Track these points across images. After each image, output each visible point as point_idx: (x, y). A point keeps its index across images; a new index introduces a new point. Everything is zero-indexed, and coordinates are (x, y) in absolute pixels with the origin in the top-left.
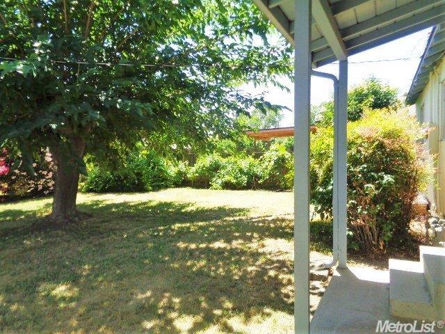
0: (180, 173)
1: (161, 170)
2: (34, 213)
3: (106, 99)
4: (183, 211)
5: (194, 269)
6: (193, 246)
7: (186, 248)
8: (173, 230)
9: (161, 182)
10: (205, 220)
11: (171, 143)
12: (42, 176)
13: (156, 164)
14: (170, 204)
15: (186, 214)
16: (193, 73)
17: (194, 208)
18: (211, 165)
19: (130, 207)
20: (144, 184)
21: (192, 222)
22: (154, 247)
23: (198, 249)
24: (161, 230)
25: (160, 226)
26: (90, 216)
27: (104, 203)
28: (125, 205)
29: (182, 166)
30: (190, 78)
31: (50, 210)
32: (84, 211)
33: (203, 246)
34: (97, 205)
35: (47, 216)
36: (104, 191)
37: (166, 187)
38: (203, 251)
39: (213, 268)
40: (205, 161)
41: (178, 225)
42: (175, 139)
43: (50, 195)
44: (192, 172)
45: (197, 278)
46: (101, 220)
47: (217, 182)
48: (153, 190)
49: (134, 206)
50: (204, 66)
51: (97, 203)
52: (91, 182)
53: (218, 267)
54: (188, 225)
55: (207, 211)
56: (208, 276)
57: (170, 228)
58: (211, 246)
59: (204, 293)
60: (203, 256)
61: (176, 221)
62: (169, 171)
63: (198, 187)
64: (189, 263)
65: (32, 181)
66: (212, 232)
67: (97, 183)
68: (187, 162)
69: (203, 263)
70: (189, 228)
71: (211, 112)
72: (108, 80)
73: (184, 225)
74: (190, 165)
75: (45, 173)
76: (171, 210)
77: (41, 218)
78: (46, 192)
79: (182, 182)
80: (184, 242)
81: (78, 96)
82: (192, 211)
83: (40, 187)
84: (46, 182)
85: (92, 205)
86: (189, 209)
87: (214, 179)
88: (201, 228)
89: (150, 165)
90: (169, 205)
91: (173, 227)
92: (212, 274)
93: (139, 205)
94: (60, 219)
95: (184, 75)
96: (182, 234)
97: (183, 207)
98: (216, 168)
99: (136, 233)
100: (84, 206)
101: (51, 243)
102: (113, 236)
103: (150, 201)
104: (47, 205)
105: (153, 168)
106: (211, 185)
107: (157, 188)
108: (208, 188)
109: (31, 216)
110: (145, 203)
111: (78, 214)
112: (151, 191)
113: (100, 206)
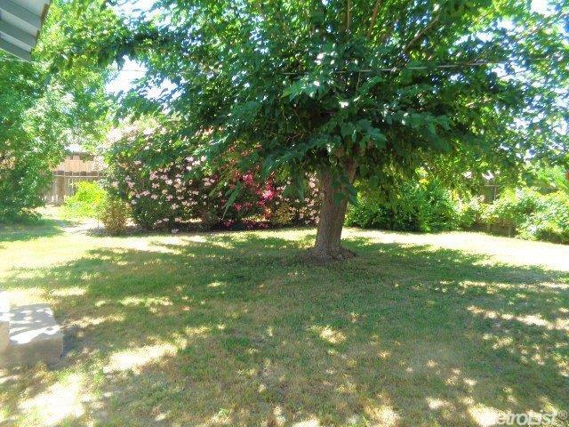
0: (470, 212)
1: (444, 206)
2: (296, 244)
3: (389, 114)
4: (474, 264)
5: (495, 347)
6: (492, 315)
7: (482, 315)
8: (461, 288)
9: (442, 221)
10: (509, 282)
11: (465, 170)
12: (305, 204)
13: (438, 198)
14: (455, 252)
15: (479, 268)
16: (509, 70)
17: (492, 263)
18: (520, 204)
19: (402, 250)
20: (420, 223)
21: (489, 281)
22: (436, 306)
23: (499, 319)
24: (444, 286)
25: (443, 280)
26: (355, 255)
27: (370, 241)
28: (395, 246)
29: (475, 203)
30: (503, 79)
31: (313, 242)
32: (347, 247)
33: (508, 317)
34: (362, 243)
35: (308, 249)
36: (369, 227)
37: (450, 229)
38: (507, 324)
39: (524, 352)
40: (512, 197)
41: (468, 283)
42: (471, 165)
43: (312, 225)
44: (489, 212)
45: (498, 360)
46: (367, 261)
47: (529, 228)
48: (431, 232)
49: (407, 249)
50: (531, 60)
51: (361, 240)
52: (356, 215)
53: (533, 352)
54: (483, 284)
55: (511, 269)
56: (517, 361)
57: (456, 285)
58: (520, 319)
59: (511, 383)
60: (507, 331)
61: (464, 276)
62: (455, 208)
63: (497, 233)
64: (486, 337)
65: (294, 209)
66: (522, 300)
67: (362, 216)
68: (482, 198)
69: (508, 341)
70: (484, 289)
71: (532, 127)
72: (391, 89)
73: (476, 284)
74: (486, 201)
75: (307, 200)
76: (457, 261)
77: (303, 251)
78: (307, 222)
79: (473, 224)
80: (478, 306)
81: (356, 112)
82: (488, 266)
83: (302, 216)
84: (308, 211)
85: (356, 242)
86: (484, 263)
87: (524, 225)
88: (503, 291)
89: (429, 198)
90: (454, 254)
91: (461, 284)
92: (524, 359)
93: (413, 248)
94: (324, 255)
95: (494, 75)
96: (475, 296)
97: (474, 259)
98: (529, 209)
99: (410, 284)
100: (347, 242)
101: (314, 280)
102: (382, 283)
103: (428, 246)
104: (309, 237)
105: (433, 203)
106: (517, 233)
107: (437, 229)
108: (513, 236)
109: (293, 246)
110: (421, 248)
111: (342, 251)
112: (428, 232)
113: (366, 244)
